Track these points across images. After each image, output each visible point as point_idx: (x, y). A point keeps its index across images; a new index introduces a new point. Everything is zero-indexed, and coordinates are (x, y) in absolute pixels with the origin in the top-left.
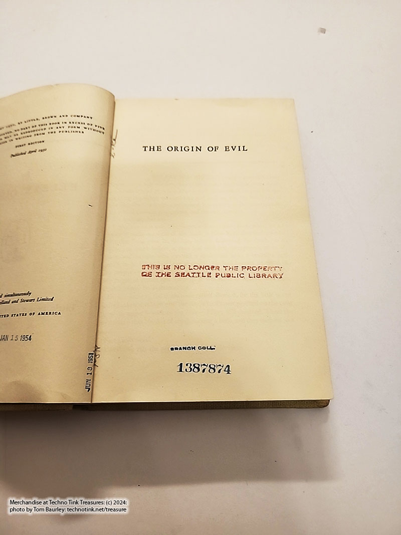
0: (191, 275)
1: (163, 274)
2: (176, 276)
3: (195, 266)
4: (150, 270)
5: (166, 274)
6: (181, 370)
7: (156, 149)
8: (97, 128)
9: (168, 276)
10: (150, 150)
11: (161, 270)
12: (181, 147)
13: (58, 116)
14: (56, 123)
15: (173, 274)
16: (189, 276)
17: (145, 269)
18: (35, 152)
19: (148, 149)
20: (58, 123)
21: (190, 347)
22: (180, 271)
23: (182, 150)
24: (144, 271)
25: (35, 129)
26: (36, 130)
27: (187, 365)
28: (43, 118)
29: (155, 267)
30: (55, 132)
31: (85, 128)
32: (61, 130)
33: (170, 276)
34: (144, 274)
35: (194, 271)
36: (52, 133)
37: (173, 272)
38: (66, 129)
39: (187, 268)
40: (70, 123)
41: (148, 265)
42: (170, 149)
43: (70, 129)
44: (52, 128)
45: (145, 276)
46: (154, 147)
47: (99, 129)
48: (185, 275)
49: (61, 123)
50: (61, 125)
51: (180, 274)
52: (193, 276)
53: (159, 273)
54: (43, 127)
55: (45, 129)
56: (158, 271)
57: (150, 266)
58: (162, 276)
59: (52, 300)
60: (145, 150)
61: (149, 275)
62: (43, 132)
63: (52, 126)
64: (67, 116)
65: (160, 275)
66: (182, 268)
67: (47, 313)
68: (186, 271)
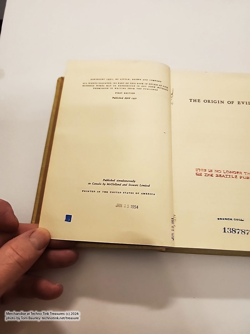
0: (225, 176)
1: (208, 175)
2: (216, 176)
3: (227, 171)
4: (201, 172)
5: (210, 175)
6: (225, 232)
7: (197, 101)
8: (164, 88)
9: (212, 176)
10: (194, 102)
11: (207, 172)
12: (212, 101)
13: (142, 80)
14: (141, 84)
15: (214, 175)
16: (224, 177)
17: (197, 171)
18: (129, 98)
19: (192, 101)
20: (143, 84)
21: (229, 219)
22: (219, 174)
23: (212, 103)
24: (197, 172)
25: (127, 84)
26: (129, 86)
27: (228, 229)
28: (133, 79)
29: (203, 170)
30: (141, 89)
31: (158, 88)
32: (145, 88)
33: (213, 176)
34: (197, 174)
35: (226, 174)
36: (139, 89)
37: (215, 174)
38: (147, 87)
39: (222, 172)
40: (149, 84)
41: (199, 169)
42: (205, 101)
43: (150, 88)
44: (139, 86)
45: (198, 175)
46: (196, 100)
47: (165, 88)
48: (222, 176)
49: (144, 84)
50: (144, 85)
51: (219, 175)
52: (226, 177)
53: (206, 174)
54: (133, 85)
55: (134, 86)
56: (206, 173)
57: (200, 169)
58: (208, 176)
59: (149, 186)
60: (191, 101)
61: (201, 175)
62: (134, 87)
63: (138, 85)
64: (147, 80)
65: (207, 175)
66: (220, 172)
67: (147, 193)
68: (222, 174)
